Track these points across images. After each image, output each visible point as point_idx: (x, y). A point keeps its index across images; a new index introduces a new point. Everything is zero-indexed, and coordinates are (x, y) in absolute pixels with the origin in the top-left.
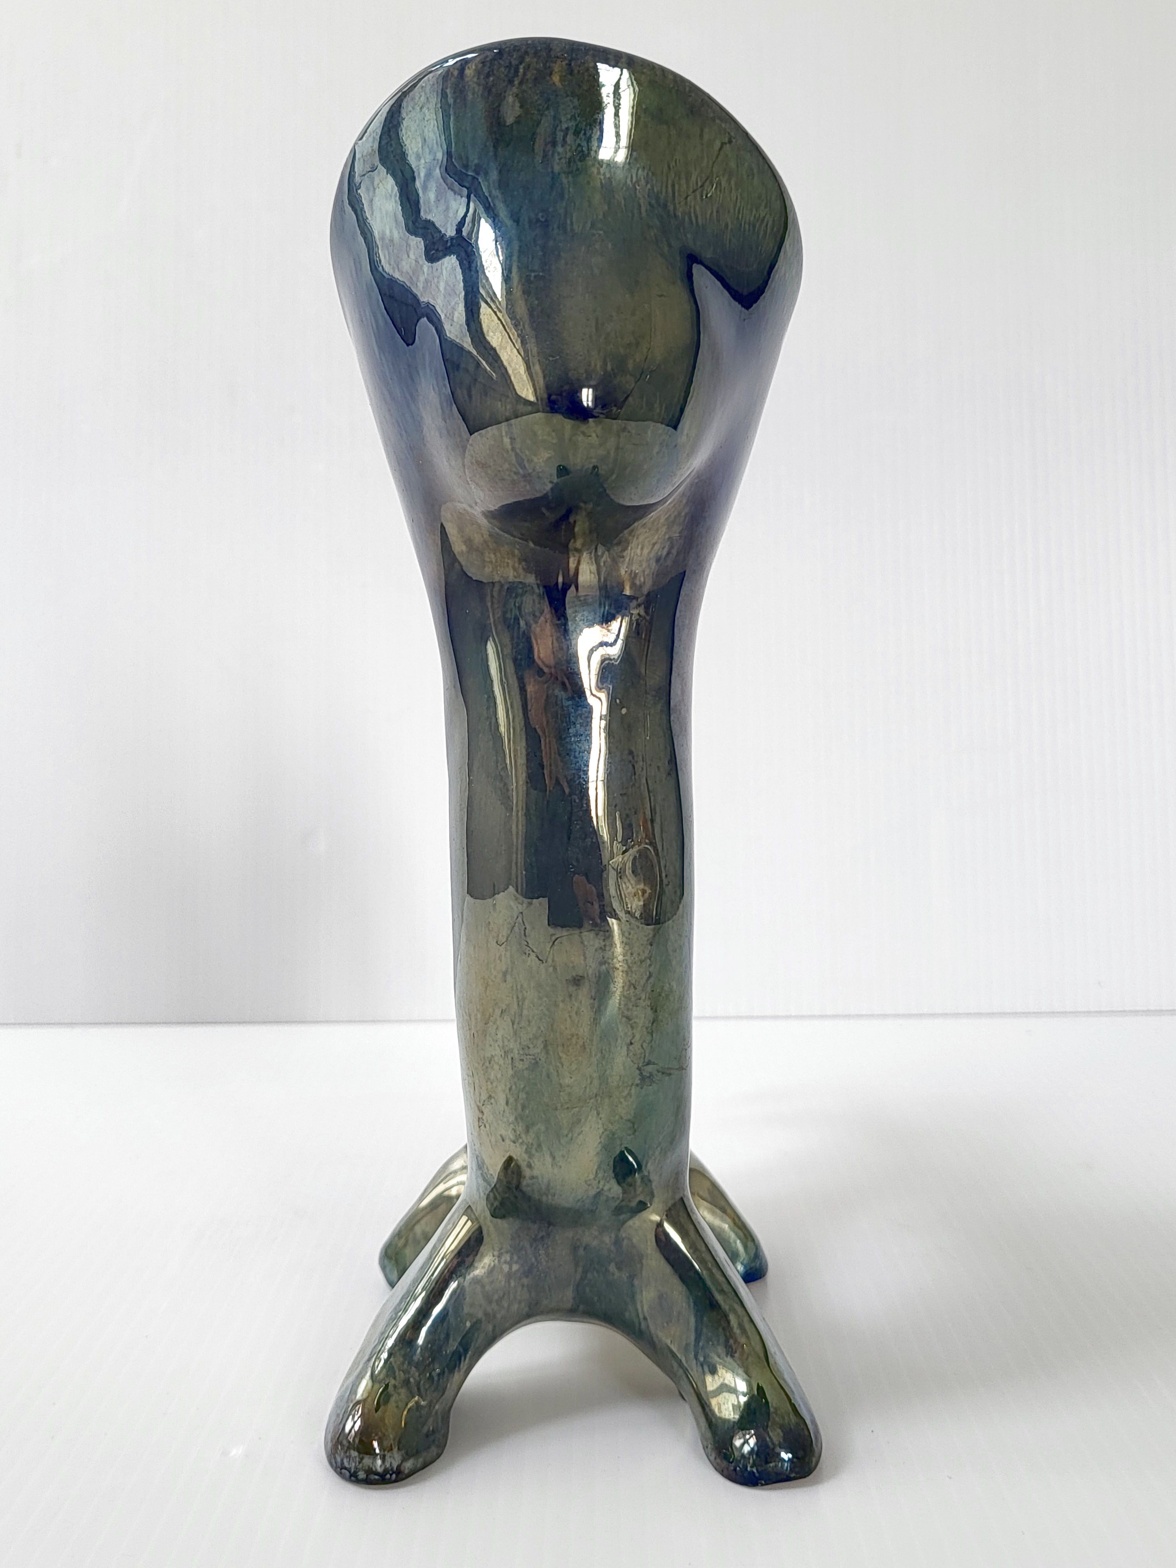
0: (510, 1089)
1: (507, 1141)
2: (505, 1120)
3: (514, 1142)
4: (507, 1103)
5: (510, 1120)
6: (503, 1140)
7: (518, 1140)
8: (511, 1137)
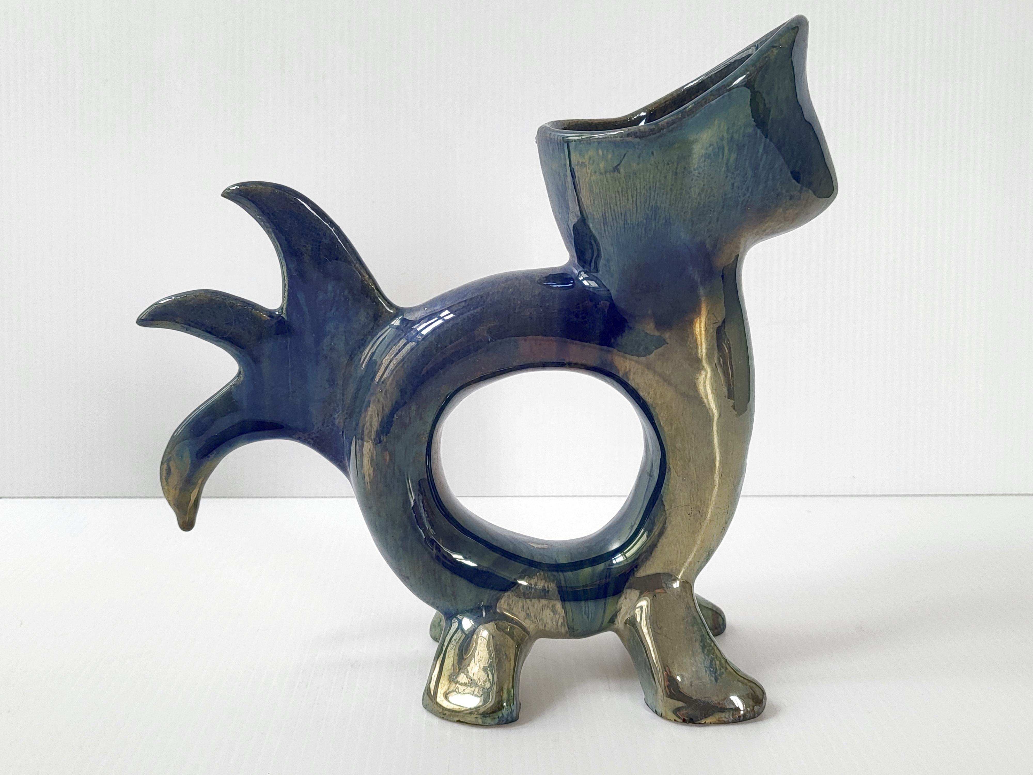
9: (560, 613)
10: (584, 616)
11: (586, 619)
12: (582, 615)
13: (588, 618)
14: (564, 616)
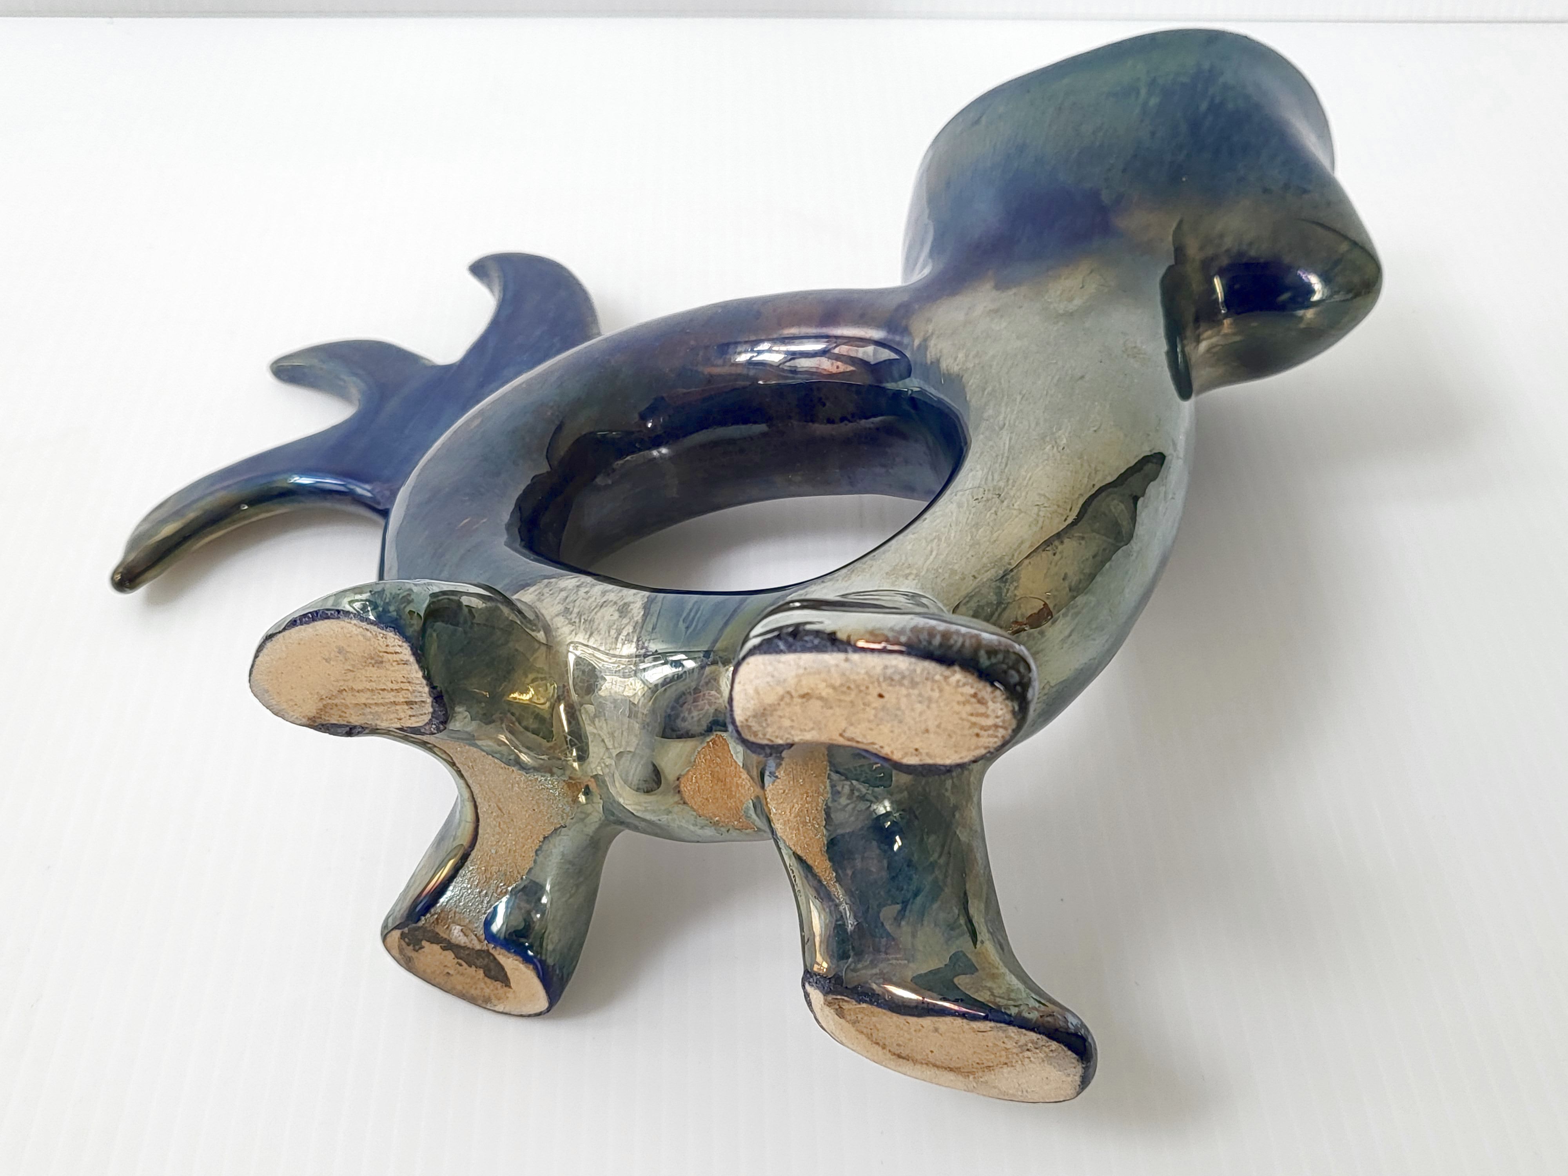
0: (1104, 550)
1: (1066, 584)
2: (1082, 566)
3: (1070, 590)
4: (1094, 557)
5: (1085, 571)
6: (1064, 579)
7: (1074, 591)
8: (1073, 584)
9: (635, 615)
10: (681, 622)
11: (684, 629)
12: (678, 621)
13: (687, 628)
14: (640, 621)
